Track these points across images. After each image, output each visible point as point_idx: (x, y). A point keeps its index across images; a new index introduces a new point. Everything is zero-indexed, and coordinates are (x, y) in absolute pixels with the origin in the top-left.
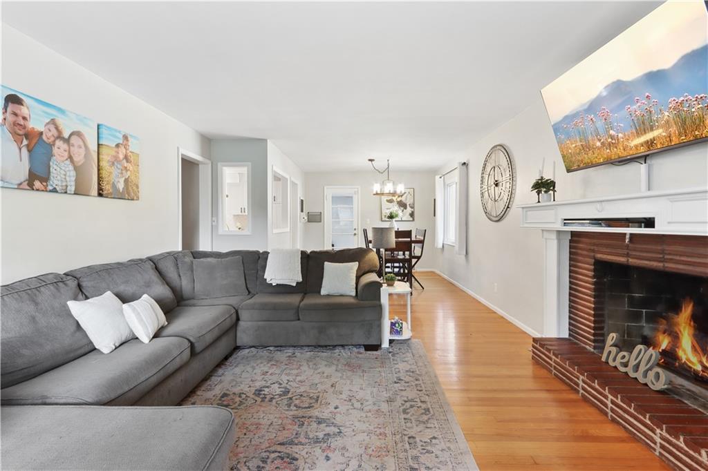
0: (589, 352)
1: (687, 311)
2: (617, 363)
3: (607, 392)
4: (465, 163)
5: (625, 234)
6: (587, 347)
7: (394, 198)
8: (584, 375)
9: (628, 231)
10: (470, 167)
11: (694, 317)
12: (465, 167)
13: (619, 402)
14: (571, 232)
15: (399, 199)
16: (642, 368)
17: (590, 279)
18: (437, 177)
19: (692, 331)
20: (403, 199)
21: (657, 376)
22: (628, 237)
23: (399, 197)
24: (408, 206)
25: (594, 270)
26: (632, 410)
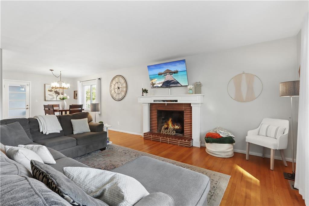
0: (157, 133)
1: (170, 120)
2: (165, 133)
3: (168, 138)
4: (100, 79)
5: (165, 103)
6: (156, 132)
7: (53, 90)
8: (161, 137)
9: (166, 103)
10: (102, 80)
11: (172, 121)
12: (99, 80)
13: (171, 139)
14: (150, 103)
15: (55, 90)
16: (170, 132)
17: (156, 115)
18: (78, 82)
19: (171, 123)
20: (58, 90)
21: (174, 132)
22: (166, 104)
23: (55, 89)
24: (60, 94)
25: (157, 113)
26: (174, 139)
